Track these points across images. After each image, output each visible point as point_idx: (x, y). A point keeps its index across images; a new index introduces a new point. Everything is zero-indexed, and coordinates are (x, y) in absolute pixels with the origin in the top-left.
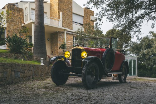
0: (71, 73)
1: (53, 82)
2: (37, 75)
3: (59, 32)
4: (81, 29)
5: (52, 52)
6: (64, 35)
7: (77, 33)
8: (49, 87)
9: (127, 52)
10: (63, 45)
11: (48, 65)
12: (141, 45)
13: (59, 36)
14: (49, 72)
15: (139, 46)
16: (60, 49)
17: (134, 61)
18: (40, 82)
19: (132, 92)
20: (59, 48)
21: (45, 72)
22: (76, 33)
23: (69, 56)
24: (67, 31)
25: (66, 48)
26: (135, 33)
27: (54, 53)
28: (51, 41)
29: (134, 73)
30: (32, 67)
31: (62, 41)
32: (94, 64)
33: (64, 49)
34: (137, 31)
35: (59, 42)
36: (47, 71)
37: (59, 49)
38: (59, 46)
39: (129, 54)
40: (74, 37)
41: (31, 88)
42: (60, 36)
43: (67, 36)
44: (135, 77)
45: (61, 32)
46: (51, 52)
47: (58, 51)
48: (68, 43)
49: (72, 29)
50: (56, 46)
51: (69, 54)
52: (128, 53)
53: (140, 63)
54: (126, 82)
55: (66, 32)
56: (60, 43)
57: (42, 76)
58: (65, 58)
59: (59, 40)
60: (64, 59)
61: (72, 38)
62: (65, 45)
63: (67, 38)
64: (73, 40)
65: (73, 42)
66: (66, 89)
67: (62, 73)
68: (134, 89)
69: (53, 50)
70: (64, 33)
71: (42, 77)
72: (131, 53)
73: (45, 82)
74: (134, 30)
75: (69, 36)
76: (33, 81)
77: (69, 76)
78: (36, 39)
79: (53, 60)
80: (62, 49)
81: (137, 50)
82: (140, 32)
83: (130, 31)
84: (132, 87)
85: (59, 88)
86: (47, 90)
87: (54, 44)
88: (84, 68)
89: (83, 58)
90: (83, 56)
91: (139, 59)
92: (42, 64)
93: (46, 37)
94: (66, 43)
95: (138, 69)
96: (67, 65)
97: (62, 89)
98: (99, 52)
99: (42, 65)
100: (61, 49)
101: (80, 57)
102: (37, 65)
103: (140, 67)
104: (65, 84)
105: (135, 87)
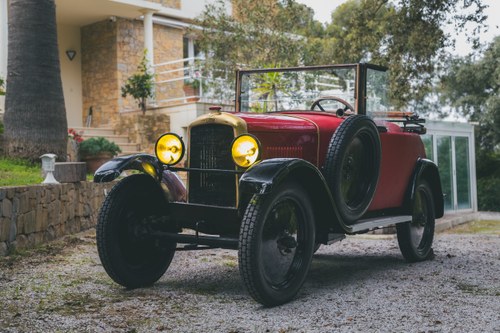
0: (187, 232)
1: (102, 269)
2: (27, 235)
3: (118, 18)
4: (220, 5)
5: (91, 113)
6: (143, 35)
7: (204, 25)
8: (88, 299)
9: (427, 99)
10: (137, 78)
11: (77, 183)
12: (486, 72)
13: (119, 39)
14: (80, 213)
15: (479, 75)
16: (124, 96)
17: (462, 142)
18: (42, 268)
19: (463, 315)
20: (120, 92)
21: (62, 217)
22: (196, 22)
23: (177, 156)
24: (155, 15)
25: (153, 91)
26: (462, 25)
27: (96, 113)
28: (84, 62)
29: (464, 198)
30: (6, 202)
31: (132, 60)
32: (289, 191)
33: (144, 96)
34: (470, 18)
35: (121, 64)
36: (71, 208)
37: (120, 97)
38: (121, 84)
39: (436, 106)
40: (186, 40)
41: (11, 310)
42: (126, 39)
43: (155, 38)
44: (469, 217)
45: (129, 21)
46: (84, 109)
47: (114, 107)
48: (163, 68)
49: (178, 7)
50: (106, 85)
51: (179, 146)
52: (431, 101)
53: (486, 151)
54: (430, 256)
55: (150, 20)
56: (124, 73)
57: (52, 233)
58: (159, 165)
59: (119, 54)
60: (155, 168)
61: (180, 43)
62: (147, 77)
63: (155, 48)
64: (186, 55)
65: (186, 64)
66: (169, 306)
67: (145, 232)
68: (470, 299)
69: (94, 100)
70: (140, 23)
71: (51, 238)
72: (443, 103)
73: (68, 269)
74: (459, 14)
75: (163, 34)
76: (10, 264)
77: (179, 245)
78: (17, 58)
79: (106, 173)
80: (135, 97)
81: (469, 93)
82: (484, 18)
83: (437, 16)
84: (463, 287)
85: (135, 302)
86: (86, 318)
87: (99, 76)
88: (250, 214)
89: (243, 164)
90: (242, 158)
91: (480, 133)
92: (50, 180)
93: (63, 43)
94: (151, 71)
95: (478, 177)
96: (170, 197)
97: (150, 308)
98: (312, 133)
99: (50, 187)
100: (129, 97)
101: (228, 160)
102: (28, 189)
103: (486, 168)
104: (161, 280)
105: (474, 282)
